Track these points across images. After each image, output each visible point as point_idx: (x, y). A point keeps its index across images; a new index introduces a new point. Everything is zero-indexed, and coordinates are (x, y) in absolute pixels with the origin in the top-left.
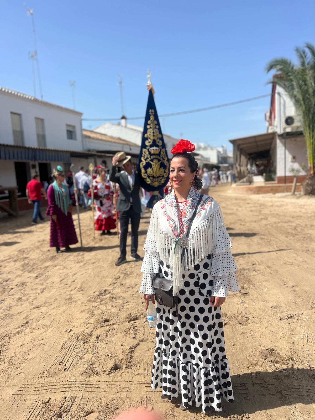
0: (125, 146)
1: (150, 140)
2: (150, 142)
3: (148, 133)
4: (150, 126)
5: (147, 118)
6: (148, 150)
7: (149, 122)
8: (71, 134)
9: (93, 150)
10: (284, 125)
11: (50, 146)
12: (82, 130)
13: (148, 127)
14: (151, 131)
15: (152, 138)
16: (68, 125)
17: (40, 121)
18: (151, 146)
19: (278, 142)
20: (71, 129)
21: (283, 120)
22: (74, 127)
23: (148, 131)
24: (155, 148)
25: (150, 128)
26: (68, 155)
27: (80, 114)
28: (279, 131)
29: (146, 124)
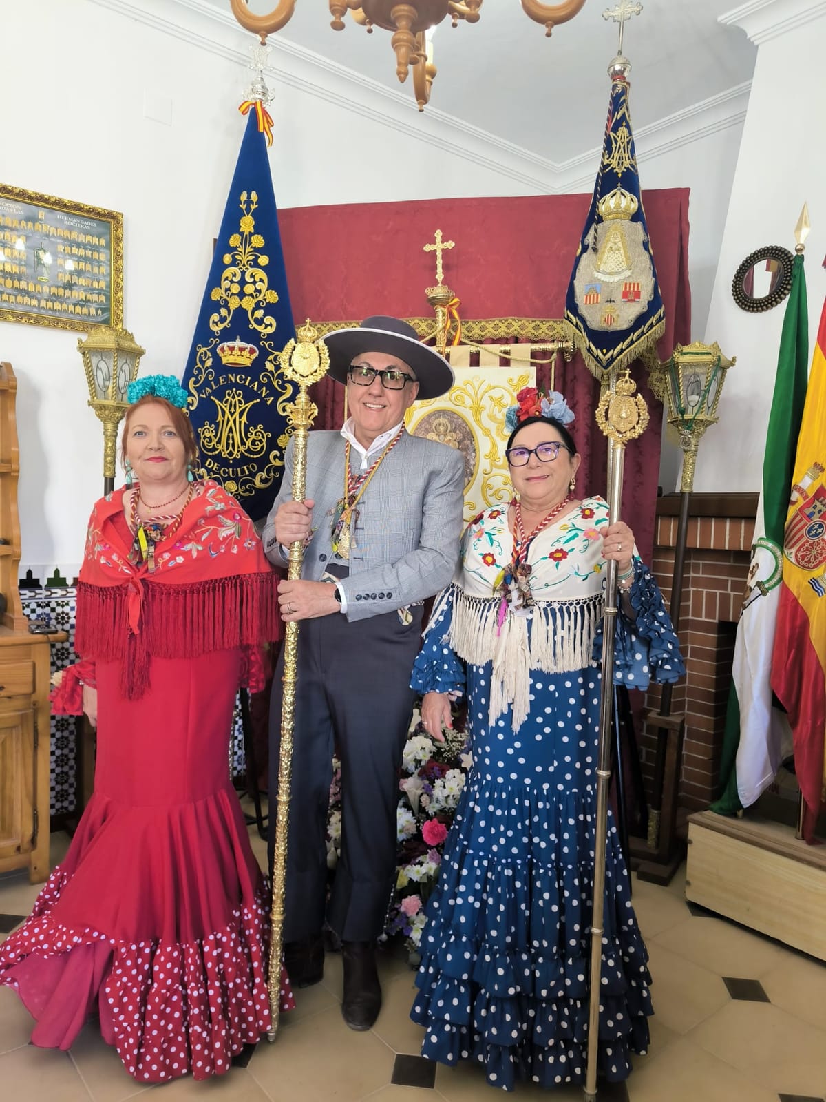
1: (224, 312)
2: (223, 320)
3: (225, 284)
4: (233, 257)
5: (231, 222)
6: (213, 351)
7: (234, 241)
13: (227, 259)
14: (234, 275)
15: (234, 303)
18: (227, 335)
23: (228, 273)
24: (238, 343)
25: (234, 263)
29: (221, 246)
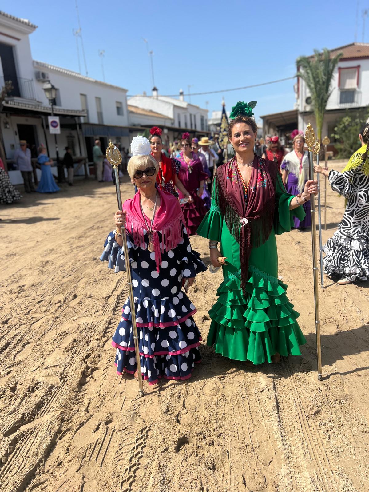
0: (167, 121)
8: (119, 110)
9: (139, 125)
10: (304, 103)
11: (106, 122)
12: (128, 106)
16: (117, 102)
17: (98, 99)
19: (300, 119)
20: (119, 106)
21: (304, 100)
22: (121, 103)
26: (128, 131)
27: (125, 91)
28: (301, 109)
